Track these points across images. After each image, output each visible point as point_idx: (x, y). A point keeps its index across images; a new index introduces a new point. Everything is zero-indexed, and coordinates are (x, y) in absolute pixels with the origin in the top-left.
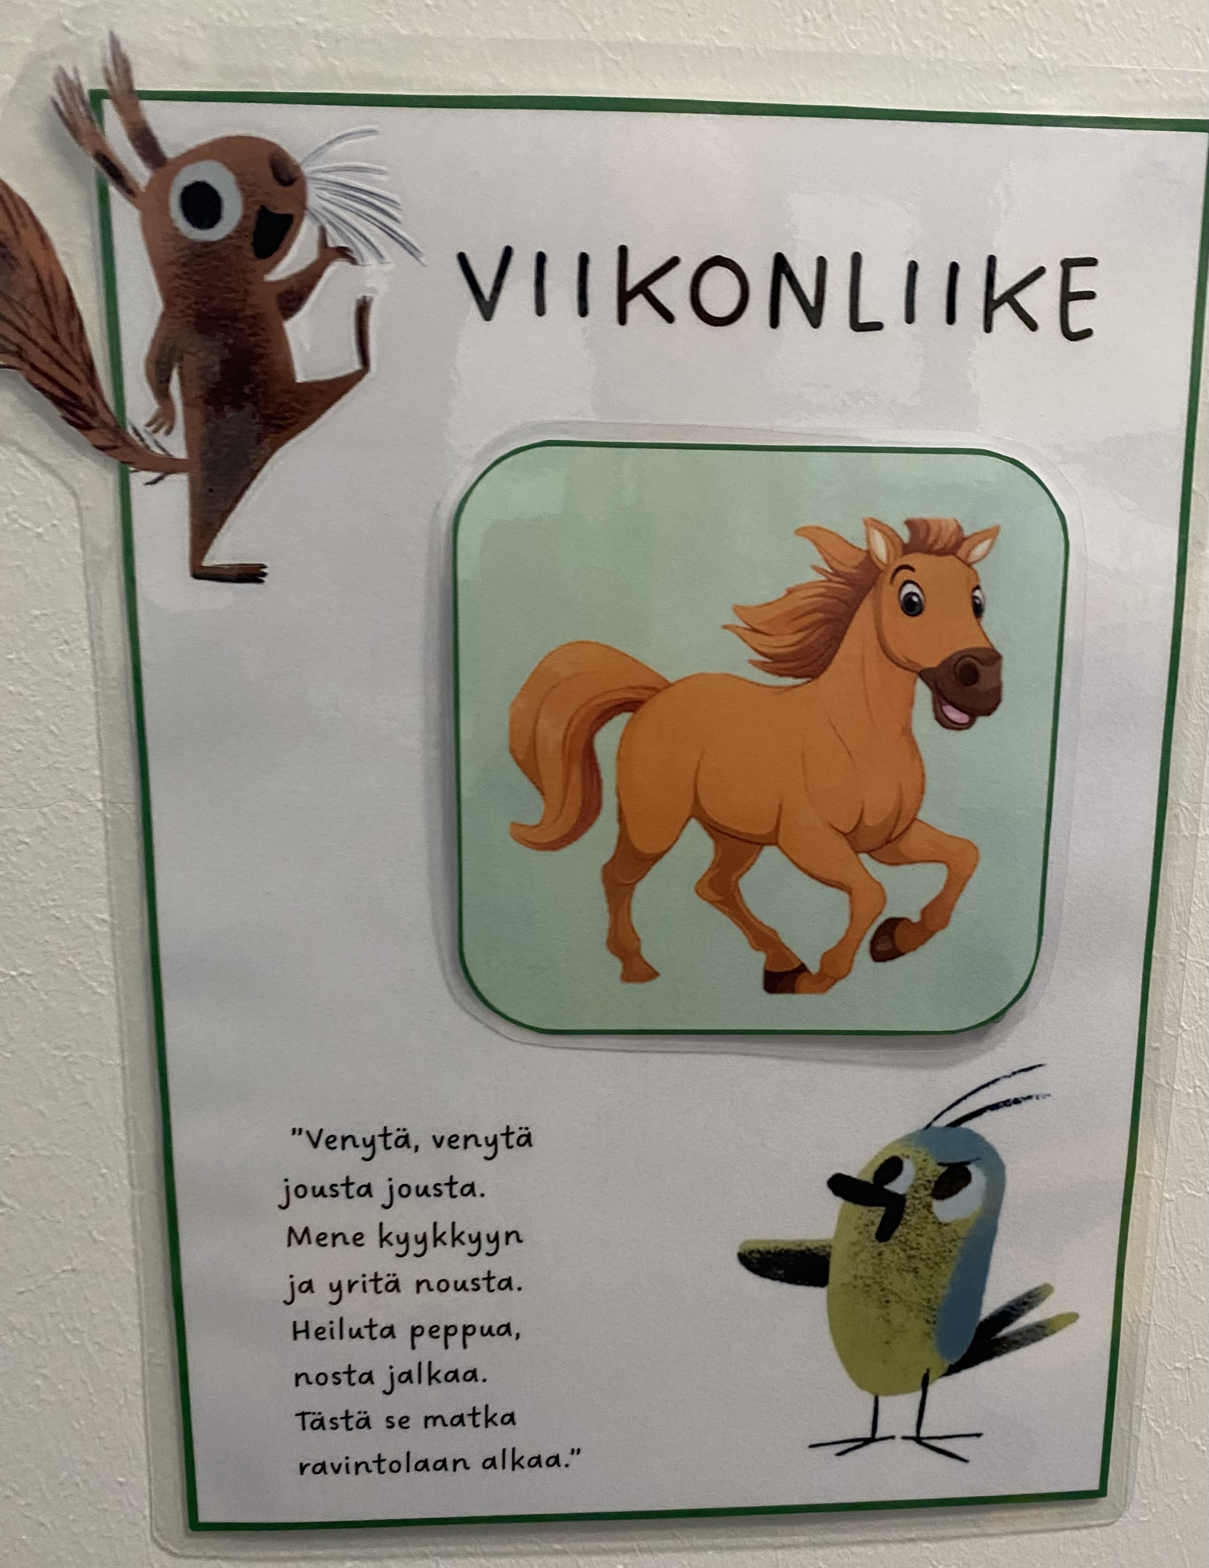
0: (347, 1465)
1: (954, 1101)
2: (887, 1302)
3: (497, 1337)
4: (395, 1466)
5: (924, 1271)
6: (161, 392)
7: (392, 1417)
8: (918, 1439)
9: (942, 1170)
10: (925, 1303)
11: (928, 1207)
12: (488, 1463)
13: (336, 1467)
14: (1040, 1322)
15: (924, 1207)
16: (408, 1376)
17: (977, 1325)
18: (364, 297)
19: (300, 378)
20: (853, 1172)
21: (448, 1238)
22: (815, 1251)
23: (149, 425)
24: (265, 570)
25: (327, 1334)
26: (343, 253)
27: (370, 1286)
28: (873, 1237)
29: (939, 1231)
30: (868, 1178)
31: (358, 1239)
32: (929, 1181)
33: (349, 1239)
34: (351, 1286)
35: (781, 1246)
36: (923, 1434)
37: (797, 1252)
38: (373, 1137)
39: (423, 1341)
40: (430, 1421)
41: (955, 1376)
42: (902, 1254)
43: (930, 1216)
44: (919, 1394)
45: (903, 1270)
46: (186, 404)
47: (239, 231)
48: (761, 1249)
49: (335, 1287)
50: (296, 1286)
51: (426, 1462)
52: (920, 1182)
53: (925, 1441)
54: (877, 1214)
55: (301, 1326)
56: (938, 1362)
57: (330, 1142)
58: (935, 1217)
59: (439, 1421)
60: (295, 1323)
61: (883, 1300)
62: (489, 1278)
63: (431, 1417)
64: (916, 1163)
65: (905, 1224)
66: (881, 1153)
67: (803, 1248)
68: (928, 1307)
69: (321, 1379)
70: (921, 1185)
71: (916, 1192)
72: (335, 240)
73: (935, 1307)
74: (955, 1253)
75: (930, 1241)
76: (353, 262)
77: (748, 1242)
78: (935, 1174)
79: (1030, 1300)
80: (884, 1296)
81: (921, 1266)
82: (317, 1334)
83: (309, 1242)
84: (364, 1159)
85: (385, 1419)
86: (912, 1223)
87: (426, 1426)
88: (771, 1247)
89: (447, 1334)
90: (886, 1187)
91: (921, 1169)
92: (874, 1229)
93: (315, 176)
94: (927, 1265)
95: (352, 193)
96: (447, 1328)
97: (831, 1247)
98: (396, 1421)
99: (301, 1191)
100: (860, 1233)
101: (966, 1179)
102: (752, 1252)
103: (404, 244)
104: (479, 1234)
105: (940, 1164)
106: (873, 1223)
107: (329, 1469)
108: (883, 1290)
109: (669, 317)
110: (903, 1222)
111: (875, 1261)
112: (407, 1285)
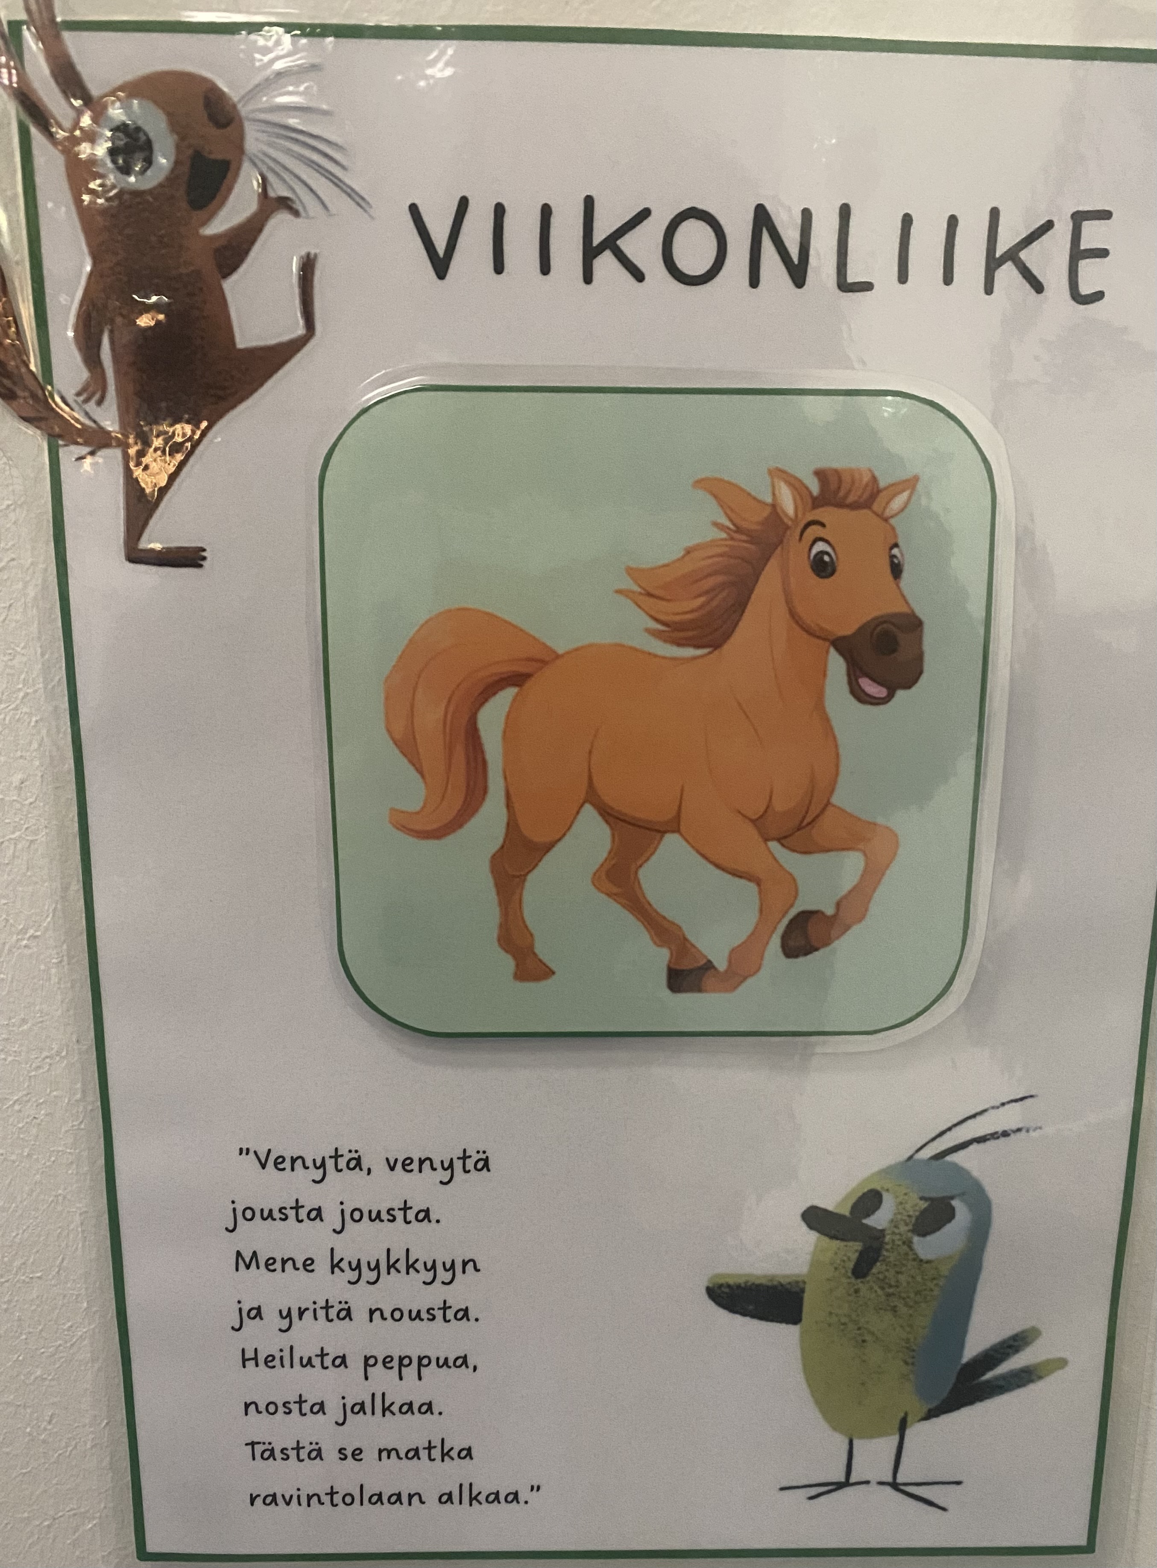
0: (299, 1496)
1: (937, 1132)
2: (864, 1341)
3: (453, 1369)
4: (348, 1500)
5: (903, 1310)
6: (92, 359)
7: (345, 1449)
8: (895, 1485)
9: (924, 1205)
10: (904, 1344)
11: (909, 1243)
12: (445, 1498)
13: (287, 1498)
14: (1027, 1367)
15: (904, 1243)
16: (362, 1407)
17: (959, 1367)
18: (308, 255)
19: (242, 343)
20: (829, 1203)
21: (402, 1266)
22: (789, 1287)
23: (78, 394)
24: (204, 554)
25: (277, 1362)
26: (285, 204)
27: (321, 1313)
28: (850, 1274)
29: (919, 1269)
30: (846, 1211)
31: (308, 1264)
32: (909, 1216)
33: (299, 1264)
34: (301, 1313)
35: (752, 1280)
36: (900, 1479)
37: (768, 1287)
38: (323, 1158)
39: (378, 1371)
40: (384, 1454)
41: (934, 1420)
42: (880, 1292)
43: (911, 1253)
44: (896, 1438)
45: (881, 1309)
46: (117, 372)
47: (172, 179)
48: (731, 1282)
49: (285, 1314)
50: (244, 1314)
51: (380, 1495)
52: (899, 1217)
53: (902, 1487)
54: (852, 1250)
55: (250, 1354)
56: (916, 1406)
57: (279, 1162)
58: (916, 1254)
59: (393, 1454)
60: (243, 1350)
61: (859, 1339)
62: (445, 1308)
63: (385, 1449)
64: (897, 1197)
65: (884, 1260)
66: (860, 1185)
67: (775, 1283)
68: (907, 1348)
69: (271, 1409)
70: (901, 1220)
71: (896, 1227)
72: (278, 190)
73: (915, 1348)
74: (936, 1292)
75: (910, 1279)
76: (296, 213)
77: (717, 1276)
78: (917, 1208)
79: (1016, 1344)
80: (860, 1335)
81: (900, 1305)
82: (266, 1363)
83: (258, 1268)
84: (314, 1181)
85: (337, 1451)
86: (892, 1259)
87: (380, 1459)
88: (741, 1281)
89: (401, 1364)
90: (865, 1221)
91: (901, 1203)
92: (851, 1265)
93: (251, 116)
94: (906, 1305)
95: (294, 135)
96: (401, 1359)
97: (804, 1282)
98: (349, 1453)
99: (249, 1214)
100: (836, 1269)
101: (950, 1214)
102: (721, 1286)
103: (351, 193)
104: (434, 1261)
105: (922, 1198)
106: (849, 1259)
107: (279, 1499)
108: (859, 1329)
109: (639, 276)
110: (881, 1258)
111: (850, 1298)
112: (360, 1314)
